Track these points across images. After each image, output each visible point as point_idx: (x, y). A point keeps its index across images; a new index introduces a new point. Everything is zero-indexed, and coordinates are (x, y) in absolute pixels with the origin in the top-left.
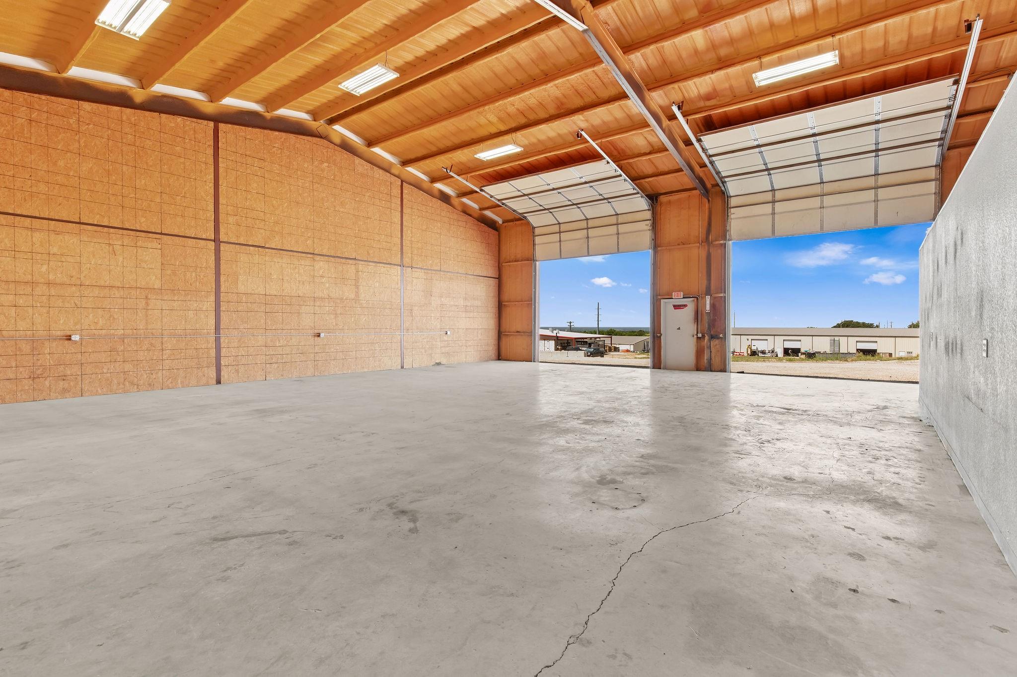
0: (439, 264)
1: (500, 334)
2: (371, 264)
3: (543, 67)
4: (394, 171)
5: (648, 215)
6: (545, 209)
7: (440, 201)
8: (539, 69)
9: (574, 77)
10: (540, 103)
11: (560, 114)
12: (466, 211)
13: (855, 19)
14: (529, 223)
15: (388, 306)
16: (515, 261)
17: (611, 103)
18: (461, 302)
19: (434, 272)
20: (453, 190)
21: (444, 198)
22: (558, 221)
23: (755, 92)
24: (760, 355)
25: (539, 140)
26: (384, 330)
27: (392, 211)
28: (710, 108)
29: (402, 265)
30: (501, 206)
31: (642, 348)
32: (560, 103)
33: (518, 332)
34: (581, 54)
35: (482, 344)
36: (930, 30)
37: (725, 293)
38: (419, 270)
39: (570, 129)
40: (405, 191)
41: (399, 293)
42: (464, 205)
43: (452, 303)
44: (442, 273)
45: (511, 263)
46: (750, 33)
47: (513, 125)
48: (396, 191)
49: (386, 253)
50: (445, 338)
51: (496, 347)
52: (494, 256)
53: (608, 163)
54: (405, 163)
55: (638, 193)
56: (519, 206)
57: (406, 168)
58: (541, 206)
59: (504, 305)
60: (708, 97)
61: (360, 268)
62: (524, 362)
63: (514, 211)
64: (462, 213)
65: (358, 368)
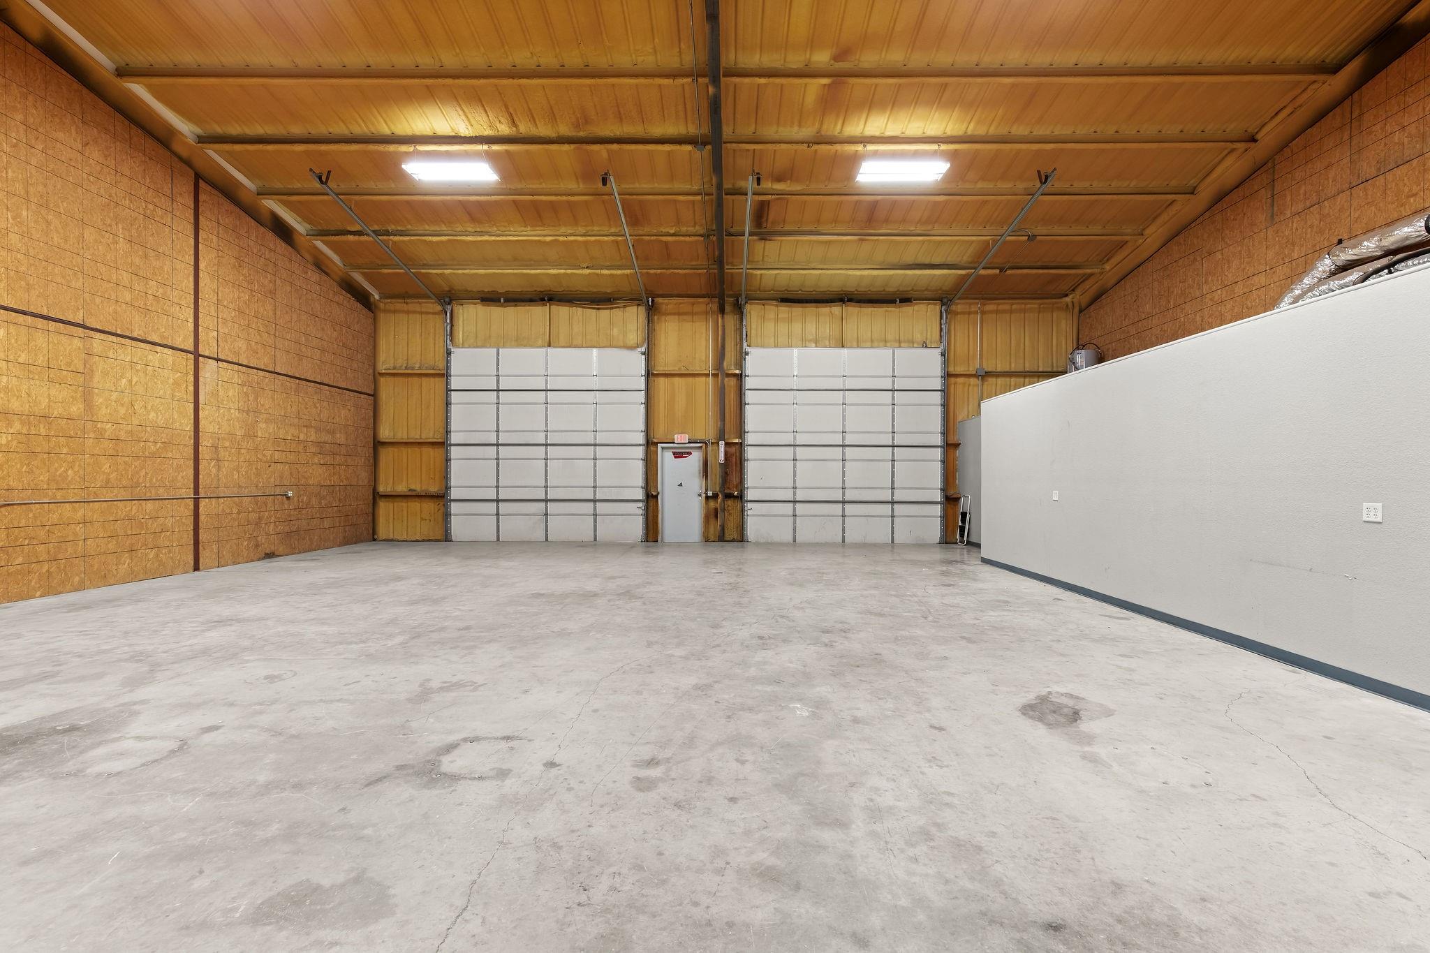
1: (377, 494)
4: (178, 149)
7: (272, 235)
10: (552, 109)
11: (576, 137)
12: (319, 264)
13: (960, 134)
16: (406, 368)
17: (666, 145)
18: (312, 436)
19: (263, 375)
20: (303, 221)
21: (280, 230)
25: (517, 170)
26: (154, 490)
27: (175, 233)
28: (779, 193)
29: (196, 352)
32: (584, 120)
33: (410, 491)
35: (348, 514)
37: (743, 438)
38: (234, 367)
40: (203, 198)
42: (317, 250)
45: (399, 371)
47: (487, 131)
51: (370, 519)
52: (366, 355)
54: (203, 139)
57: (207, 151)
59: (382, 443)
60: (780, 177)
61: (96, 347)
64: (313, 267)
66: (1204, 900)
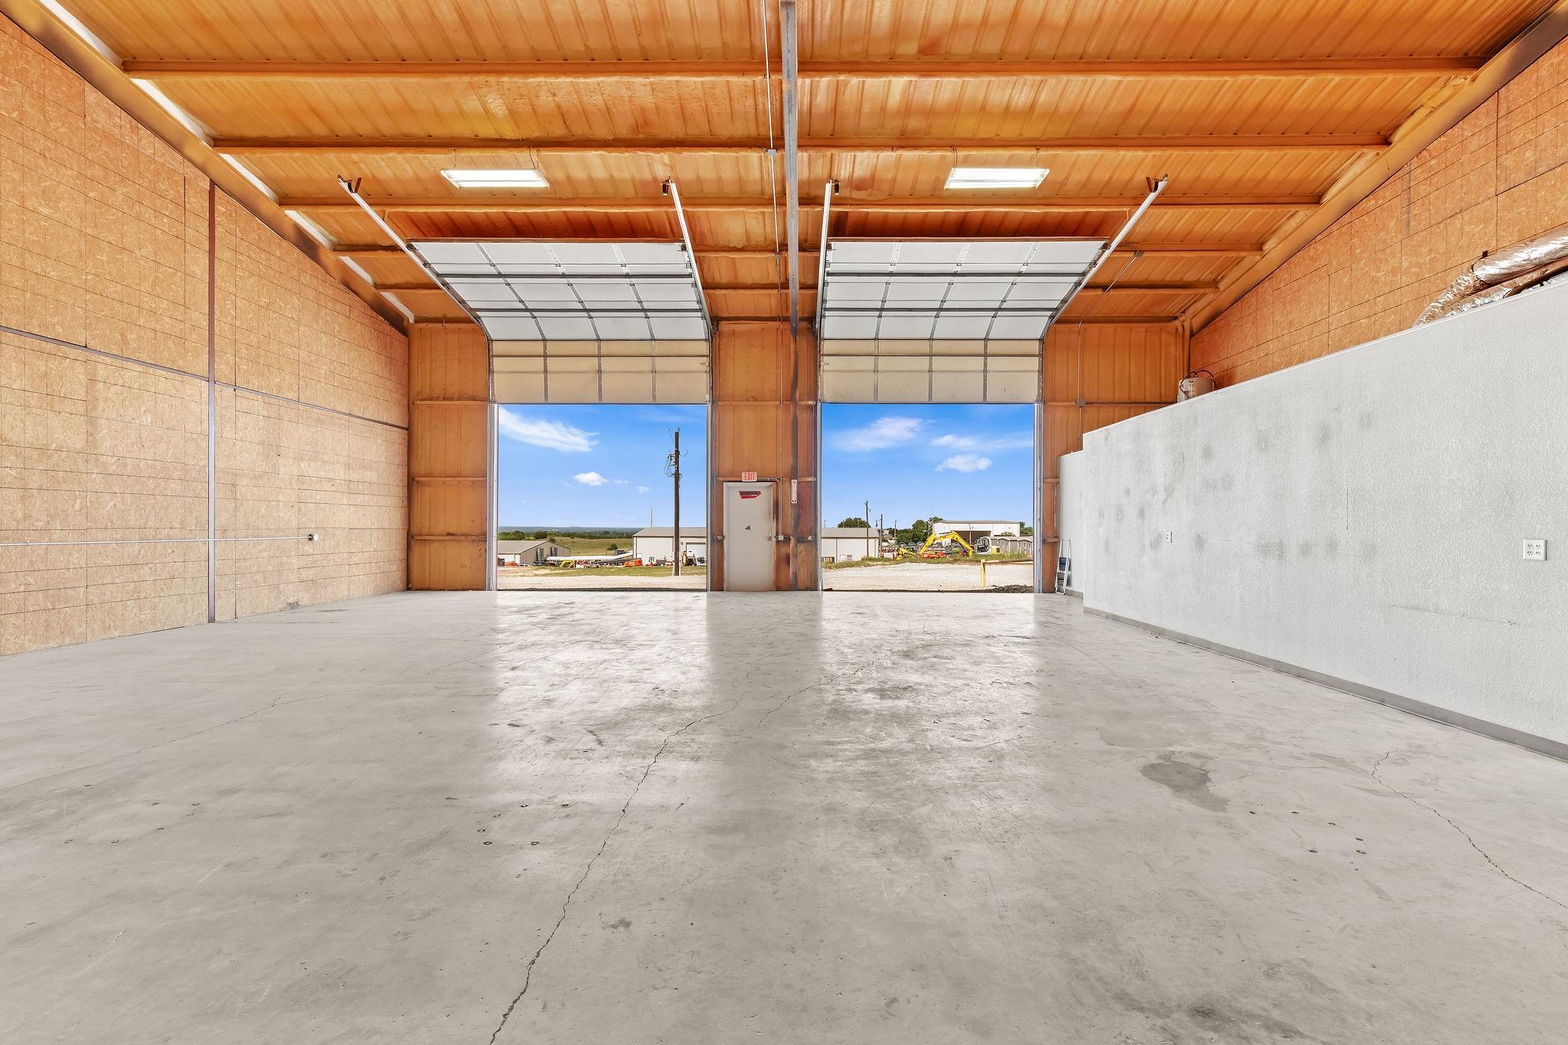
0: (295, 388)
1: (412, 538)
2: (130, 365)
3: (648, 41)
4: (190, 151)
5: (704, 348)
6: (527, 310)
7: (297, 250)
8: (639, 42)
9: (693, 82)
10: (608, 108)
11: (634, 140)
12: (349, 283)
13: (1061, 136)
14: (482, 331)
15: (176, 475)
16: (444, 399)
17: (733, 148)
18: (340, 473)
19: (285, 404)
20: (326, 233)
21: (306, 245)
22: (542, 334)
23: (938, 196)
24: (698, 564)
25: (569, 178)
26: (164, 532)
27: (188, 247)
28: (859, 203)
29: (211, 379)
30: (439, 288)
31: (533, 558)
32: (643, 120)
33: (449, 534)
34: (724, 44)
35: (380, 560)
36: (1107, 177)
37: (816, 476)
38: (253, 396)
39: (635, 174)
40: (219, 208)
41: (205, 445)
42: (345, 268)
43: (322, 474)
44: (302, 407)
45: (437, 402)
46: (955, 109)
47: (535, 133)
48: (198, 203)
49: (171, 345)
50: (308, 548)
51: (404, 565)
52: (400, 384)
53: (684, 248)
54: (219, 142)
55: (700, 310)
56: (471, 294)
57: (222, 155)
58: (521, 301)
59: (418, 482)
60: (860, 185)
61: (101, 372)
62: (471, 592)
63: (463, 302)
64: (342, 287)
65: (93, 630)
66: (1370, 981)
